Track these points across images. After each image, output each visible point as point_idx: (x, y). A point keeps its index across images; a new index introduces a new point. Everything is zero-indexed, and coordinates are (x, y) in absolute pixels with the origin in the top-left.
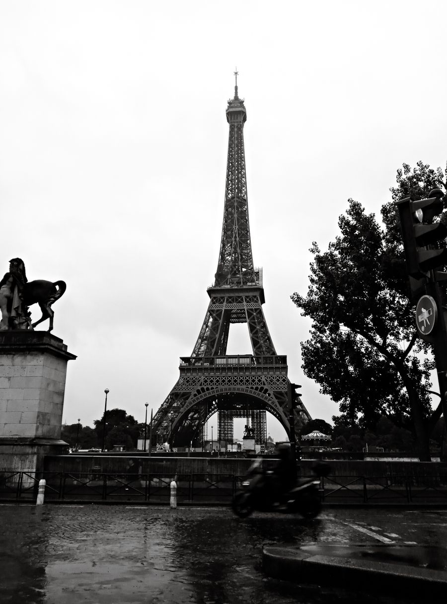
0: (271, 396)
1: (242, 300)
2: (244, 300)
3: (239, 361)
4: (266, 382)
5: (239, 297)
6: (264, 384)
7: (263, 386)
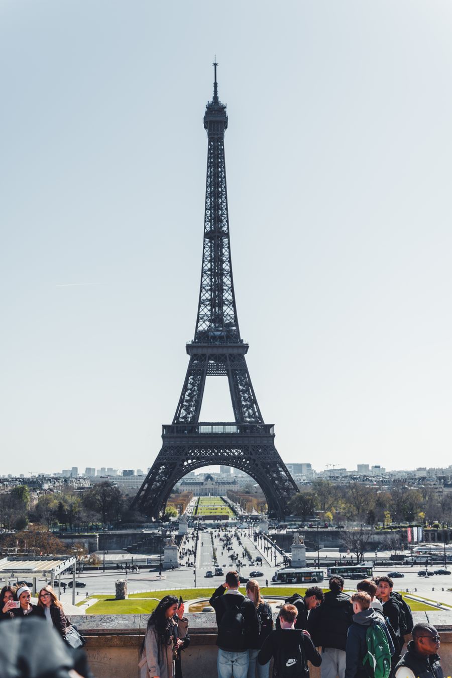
0: (259, 467)
1: (226, 358)
2: (228, 359)
3: (224, 429)
4: (253, 452)
5: (223, 355)
6: (251, 454)
7: (250, 456)
